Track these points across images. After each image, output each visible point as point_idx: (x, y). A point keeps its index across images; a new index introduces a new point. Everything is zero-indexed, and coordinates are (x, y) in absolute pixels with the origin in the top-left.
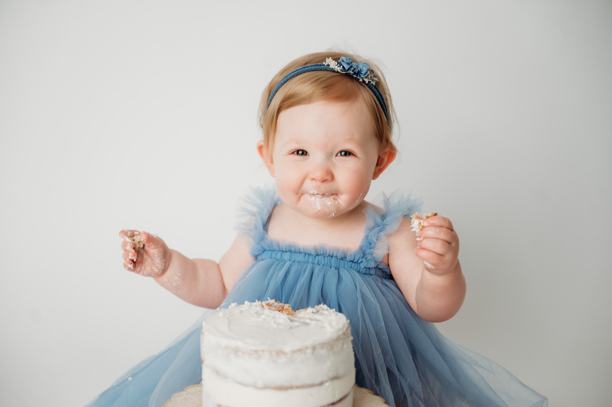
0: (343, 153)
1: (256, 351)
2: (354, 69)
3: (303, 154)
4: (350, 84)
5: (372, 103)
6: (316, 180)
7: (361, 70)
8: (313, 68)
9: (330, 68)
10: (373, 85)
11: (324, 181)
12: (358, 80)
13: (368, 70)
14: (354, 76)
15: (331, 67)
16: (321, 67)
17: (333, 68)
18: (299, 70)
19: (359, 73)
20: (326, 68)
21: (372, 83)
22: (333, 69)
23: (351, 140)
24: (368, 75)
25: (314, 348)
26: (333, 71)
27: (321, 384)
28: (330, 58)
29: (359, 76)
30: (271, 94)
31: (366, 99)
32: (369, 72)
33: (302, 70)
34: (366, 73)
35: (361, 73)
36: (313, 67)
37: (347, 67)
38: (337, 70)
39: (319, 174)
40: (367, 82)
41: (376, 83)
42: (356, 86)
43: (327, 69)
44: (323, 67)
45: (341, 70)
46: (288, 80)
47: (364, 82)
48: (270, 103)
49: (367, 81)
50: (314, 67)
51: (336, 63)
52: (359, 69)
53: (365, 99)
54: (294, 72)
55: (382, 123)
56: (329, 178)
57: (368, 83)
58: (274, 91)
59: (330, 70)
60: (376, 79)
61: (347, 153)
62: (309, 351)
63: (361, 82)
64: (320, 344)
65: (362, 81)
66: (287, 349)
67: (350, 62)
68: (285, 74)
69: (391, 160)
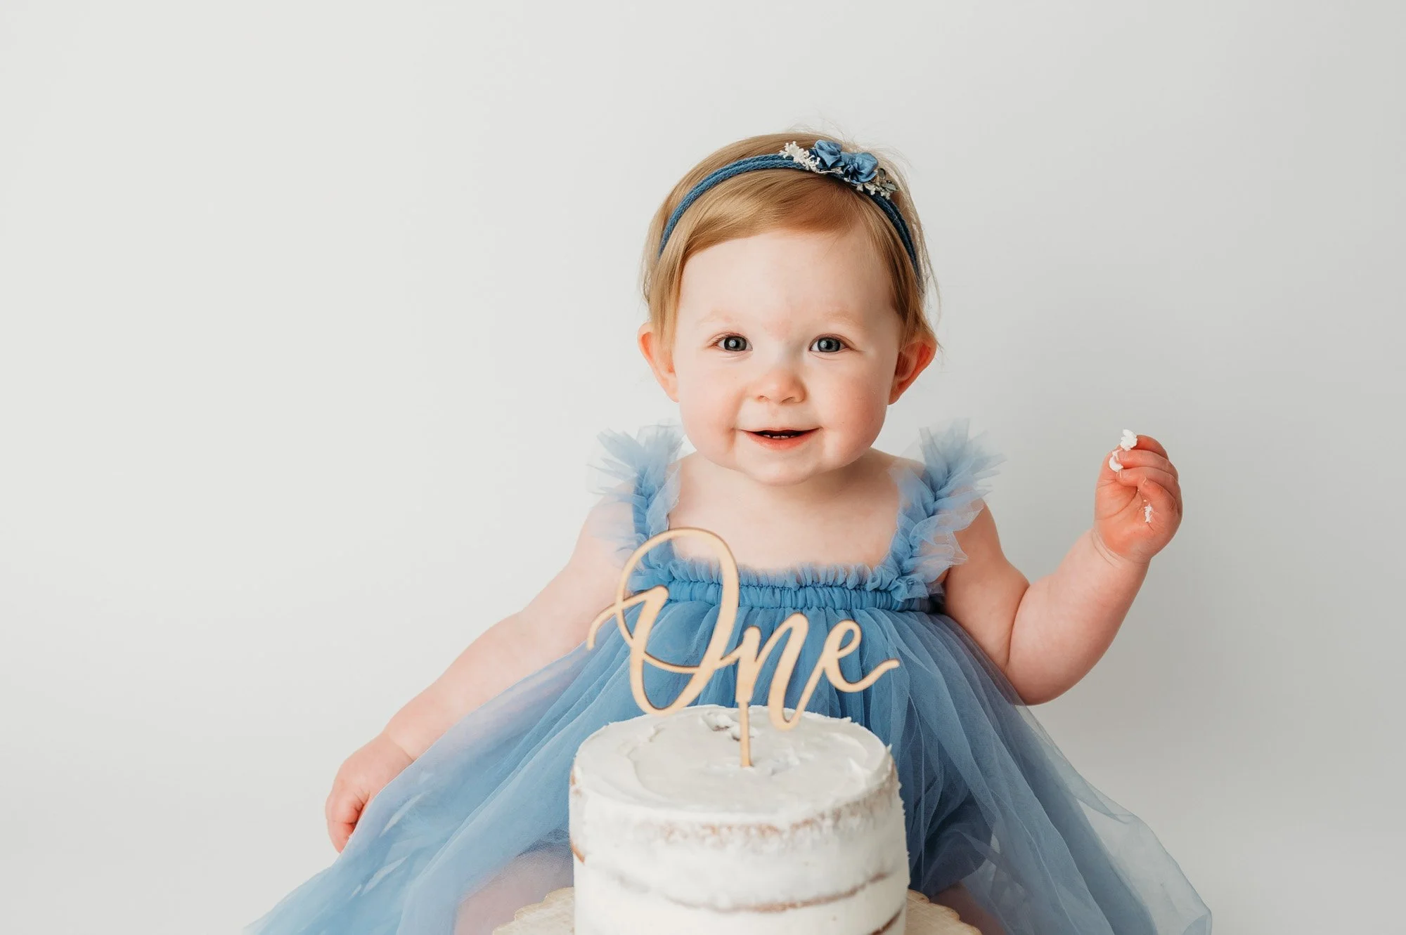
0: (823, 344)
1: (714, 829)
2: (846, 165)
3: (737, 347)
4: (837, 197)
5: (886, 236)
6: (767, 399)
7: (860, 167)
8: (759, 165)
9: (795, 164)
10: (886, 200)
11: (786, 401)
12: (854, 188)
13: (875, 166)
14: (846, 179)
15: (796, 160)
16: (775, 161)
17: (802, 162)
18: (728, 169)
19: (856, 173)
20: (785, 164)
21: (883, 194)
22: (801, 165)
23: (843, 314)
24: (875, 178)
25: (837, 815)
26: (801, 169)
27: (853, 892)
28: (794, 142)
29: (855, 178)
30: (668, 225)
31: (872, 225)
32: (876, 171)
33: (733, 169)
34: (871, 172)
35: (861, 174)
36: (757, 163)
37: (829, 160)
38: (810, 167)
39: (773, 388)
40: (873, 193)
41: (892, 196)
42: (851, 198)
43: (789, 165)
44: (778, 161)
45: (817, 166)
46: (704, 191)
47: (866, 192)
48: (666, 243)
49: (872, 189)
50: (760, 162)
51: (807, 153)
52: (856, 165)
53: (868, 227)
54: (716, 174)
55: (905, 278)
56: (796, 395)
57: (874, 195)
58: (674, 217)
59: (794, 168)
60: (892, 187)
61: (833, 344)
62: (828, 822)
63: (860, 191)
64: (847, 805)
65: (862, 190)
66: (782, 820)
67: (835, 149)
68: (697, 181)
69: (925, 361)
